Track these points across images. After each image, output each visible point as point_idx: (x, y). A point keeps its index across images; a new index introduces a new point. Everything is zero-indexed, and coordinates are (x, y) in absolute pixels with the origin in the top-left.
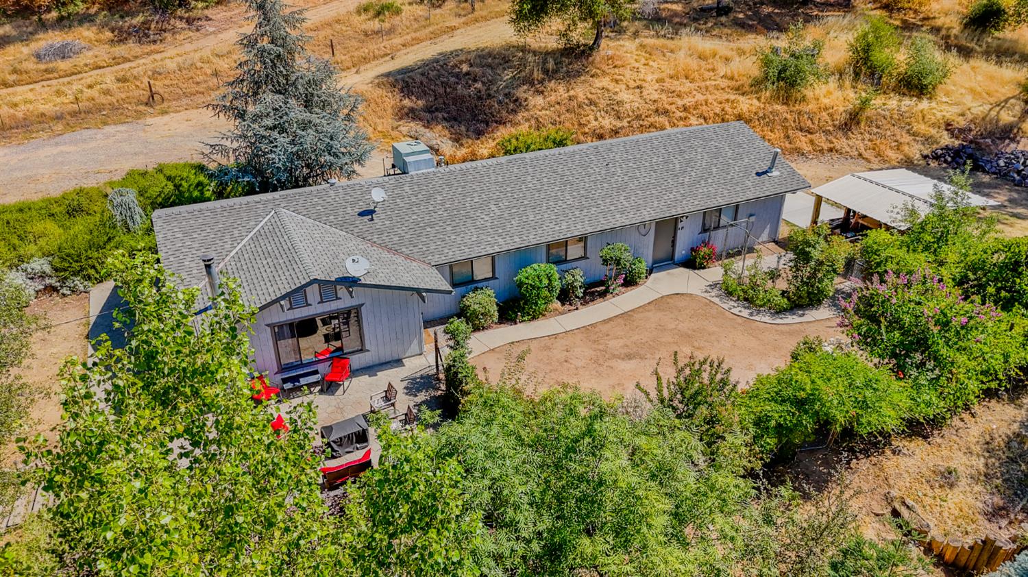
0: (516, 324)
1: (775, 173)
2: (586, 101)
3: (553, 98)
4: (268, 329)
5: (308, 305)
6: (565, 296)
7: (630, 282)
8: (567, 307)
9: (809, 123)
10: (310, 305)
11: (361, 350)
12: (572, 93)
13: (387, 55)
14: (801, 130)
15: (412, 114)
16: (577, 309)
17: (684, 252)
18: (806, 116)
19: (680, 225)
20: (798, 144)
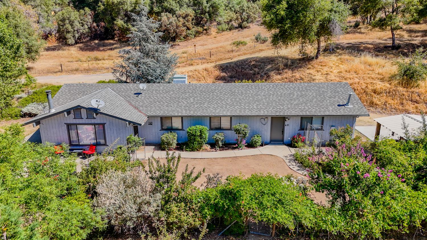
0: (183, 151)
1: (350, 106)
2: (299, 78)
3: (285, 76)
4: (66, 125)
5: (82, 118)
6: (213, 145)
7: (251, 145)
8: (213, 150)
9: (418, 98)
10: (83, 119)
11: (105, 145)
12: (293, 74)
13: (230, 58)
14: (412, 101)
15: (223, 79)
16: (216, 151)
17: (289, 138)
18: (416, 94)
19: (286, 123)
20: (407, 107)
